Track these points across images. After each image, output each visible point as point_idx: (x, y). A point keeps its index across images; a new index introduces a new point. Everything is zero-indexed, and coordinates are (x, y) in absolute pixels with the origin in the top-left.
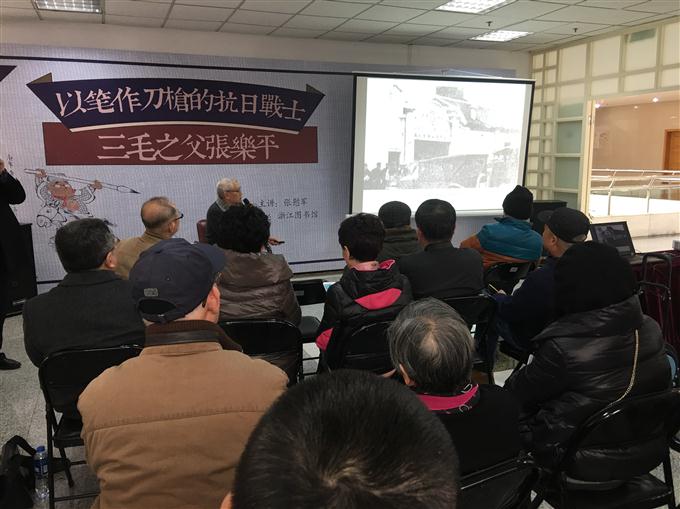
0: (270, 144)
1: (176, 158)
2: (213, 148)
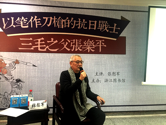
0: (102, 44)
1: (56, 50)
2: (74, 46)
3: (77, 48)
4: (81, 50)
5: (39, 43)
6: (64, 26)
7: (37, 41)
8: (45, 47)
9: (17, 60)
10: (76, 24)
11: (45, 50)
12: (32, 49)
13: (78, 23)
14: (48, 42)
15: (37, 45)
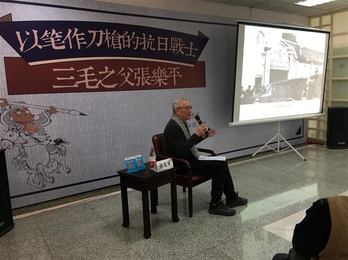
0: (176, 74)
1: (113, 86)
2: (139, 78)
3: (144, 81)
4: (149, 84)
5: (86, 75)
6: (122, 46)
7: (83, 73)
8: (97, 82)
9: (51, 107)
10: (139, 43)
11: (97, 87)
12: (76, 86)
13: (143, 41)
14: (100, 73)
15: (84, 78)
